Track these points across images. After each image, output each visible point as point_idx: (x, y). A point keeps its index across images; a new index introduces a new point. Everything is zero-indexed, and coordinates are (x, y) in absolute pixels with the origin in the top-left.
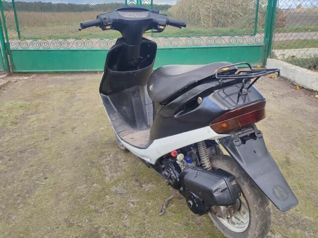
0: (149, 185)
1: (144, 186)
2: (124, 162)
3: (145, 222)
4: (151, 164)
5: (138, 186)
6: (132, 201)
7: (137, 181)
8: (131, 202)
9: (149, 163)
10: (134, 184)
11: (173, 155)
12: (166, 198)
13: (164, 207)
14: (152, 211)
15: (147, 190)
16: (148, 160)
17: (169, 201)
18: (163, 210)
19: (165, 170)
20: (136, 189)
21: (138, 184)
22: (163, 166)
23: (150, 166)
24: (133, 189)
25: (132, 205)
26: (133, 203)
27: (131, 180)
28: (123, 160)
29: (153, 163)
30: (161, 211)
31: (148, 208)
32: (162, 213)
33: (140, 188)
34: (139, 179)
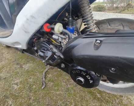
0: (28, 65)
1: (24, 66)
2: (7, 53)
3: (31, 101)
4: (24, 50)
5: (19, 68)
6: (15, 82)
7: (18, 64)
8: (15, 84)
9: (21, 49)
10: (15, 68)
11: (45, 29)
12: (43, 72)
13: (44, 79)
14: (34, 87)
15: (27, 69)
16: (19, 47)
17: (45, 73)
18: (44, 83)
19: (39, 51)
20: (18, 70)
21: (19, 66)
22: (35, 48)
23: (24, 52)
24: (16, 71)
25: (16, 87)
26: (17, 84)
27: (13, 65)
28: (6, 53)
29: (25, 48)
30: (43, 84)
31: (30, 85)
32: (44, 86)
33: (21, 69)
34: (19, 62)
